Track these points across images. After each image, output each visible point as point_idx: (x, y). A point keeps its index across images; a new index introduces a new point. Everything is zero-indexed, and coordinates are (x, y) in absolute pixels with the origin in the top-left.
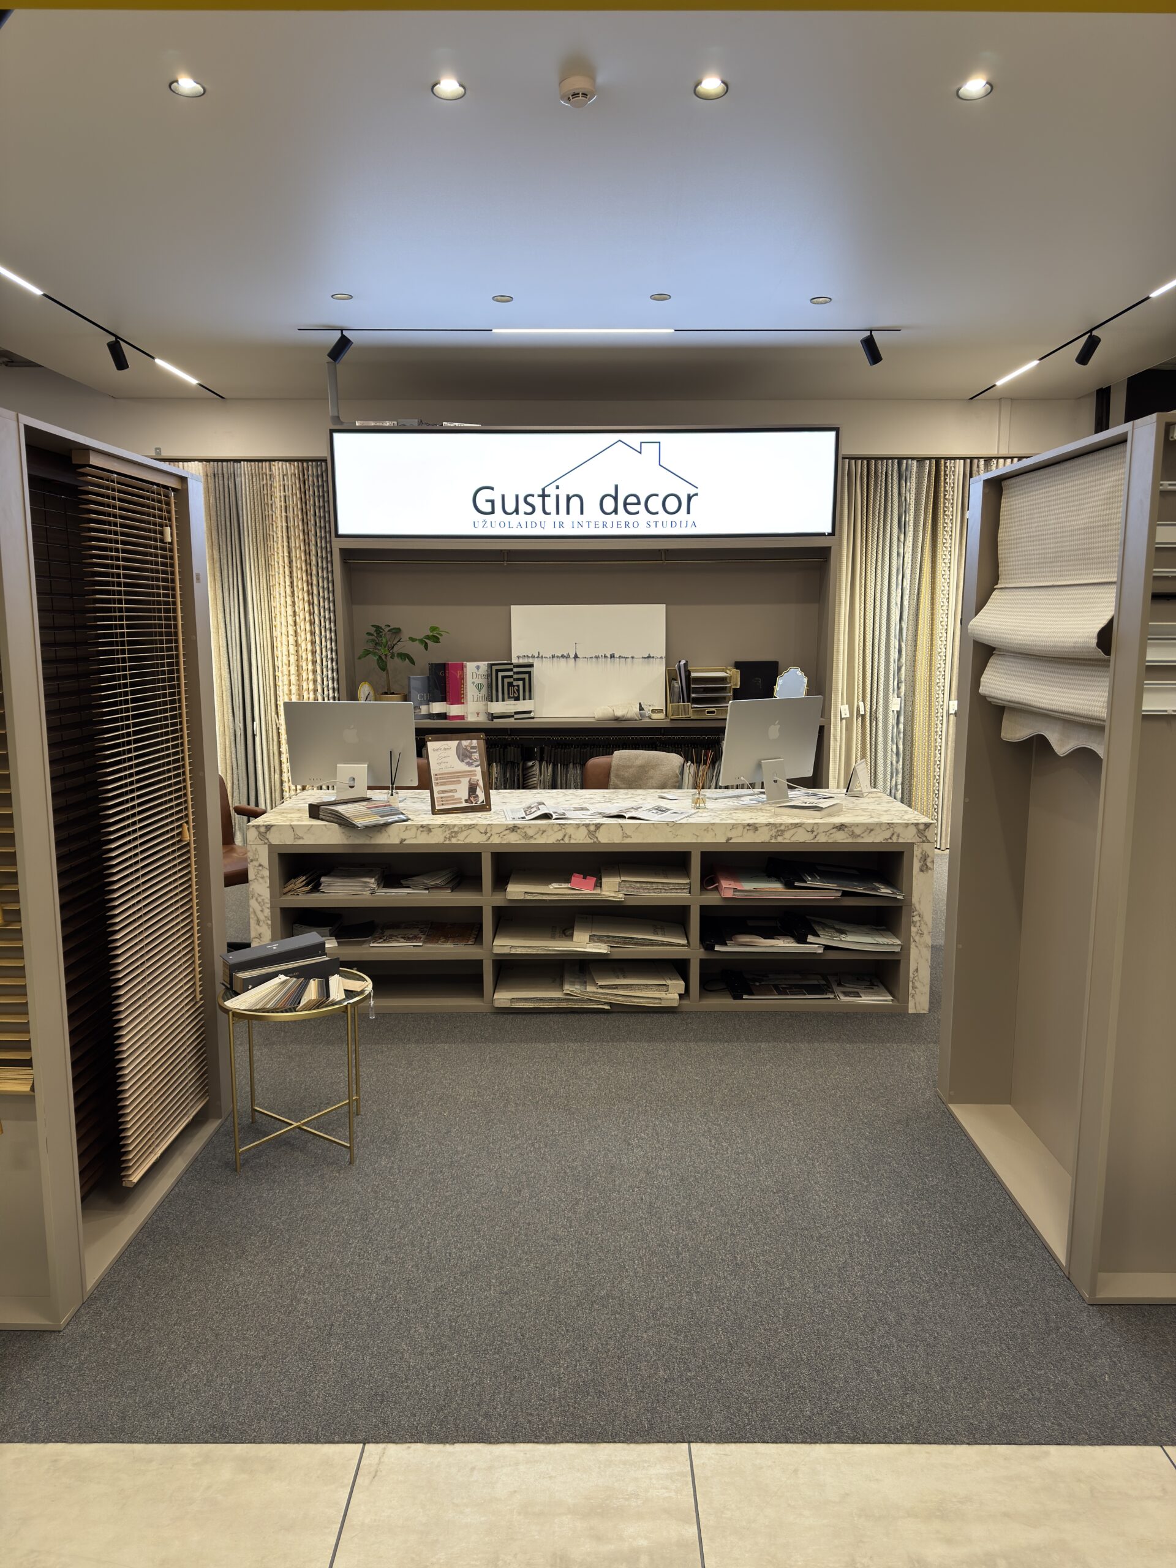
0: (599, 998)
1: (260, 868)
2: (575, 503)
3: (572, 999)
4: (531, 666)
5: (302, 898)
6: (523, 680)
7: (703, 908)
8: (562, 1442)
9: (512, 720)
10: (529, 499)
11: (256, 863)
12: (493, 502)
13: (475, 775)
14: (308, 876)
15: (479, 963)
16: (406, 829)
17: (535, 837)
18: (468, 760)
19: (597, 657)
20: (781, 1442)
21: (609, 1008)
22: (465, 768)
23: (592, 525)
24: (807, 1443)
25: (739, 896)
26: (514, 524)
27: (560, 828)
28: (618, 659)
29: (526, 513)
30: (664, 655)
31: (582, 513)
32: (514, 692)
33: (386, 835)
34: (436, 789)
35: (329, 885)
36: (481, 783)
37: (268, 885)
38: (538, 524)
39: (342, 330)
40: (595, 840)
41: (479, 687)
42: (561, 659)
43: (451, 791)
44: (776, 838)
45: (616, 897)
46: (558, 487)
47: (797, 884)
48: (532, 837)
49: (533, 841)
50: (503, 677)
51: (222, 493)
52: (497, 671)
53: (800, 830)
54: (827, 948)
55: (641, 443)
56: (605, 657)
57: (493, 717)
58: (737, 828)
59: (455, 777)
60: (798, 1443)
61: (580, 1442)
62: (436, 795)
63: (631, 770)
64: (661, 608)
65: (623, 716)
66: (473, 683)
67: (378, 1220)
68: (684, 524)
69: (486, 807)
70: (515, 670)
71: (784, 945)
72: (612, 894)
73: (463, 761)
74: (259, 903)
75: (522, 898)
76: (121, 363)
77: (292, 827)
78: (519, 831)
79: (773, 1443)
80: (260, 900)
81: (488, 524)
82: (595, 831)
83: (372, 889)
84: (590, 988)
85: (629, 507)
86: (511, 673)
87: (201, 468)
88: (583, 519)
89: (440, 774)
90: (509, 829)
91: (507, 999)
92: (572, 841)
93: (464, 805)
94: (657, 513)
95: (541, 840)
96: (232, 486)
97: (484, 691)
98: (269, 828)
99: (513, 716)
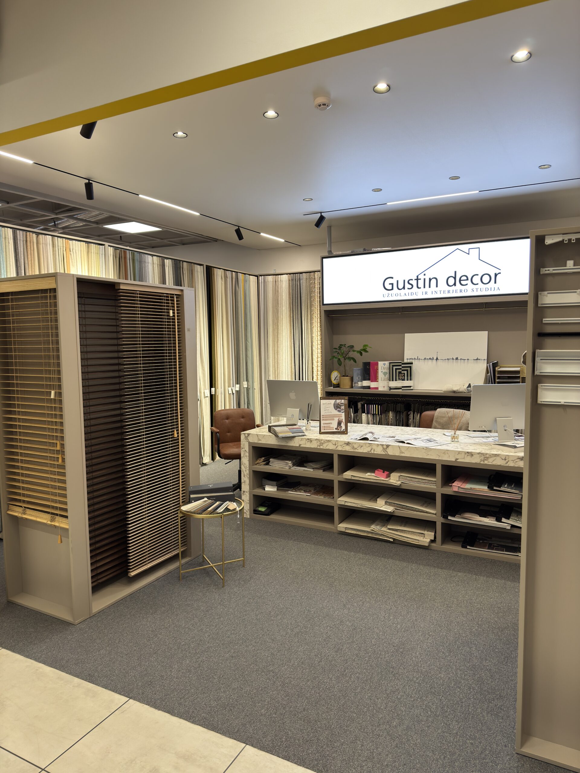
0: (387, 534)
1: (245, 452)
2: (433, 282)
3: (374, 533)
4: (412, 363)
5: (262, 467)
6: (407, 370)
7: (443, 495)
8: (197, 725)
9: (400, 390)
10: (410, 282)
11: (244, 450)
12: (392, 284)
13: (341, 417)
14: (266, 457)
15: (332, 507)
16: (302, 440)
17: (358, 448)
18: (339, 409)
19: (448, 359)
20: (285, 759)
21: (392, 540)
22: (337, 413)
23: (442, 292)
24: (297, 764)
25: (461, 491)
26: (403, 294)
27: (369, 445)
28: (460, 361)
29: (408, 289)
30: (486, 358)
31: (437, 286)
32: (402, 376)
33: (293, 442)
34: (322, 422)
35: (273, 462)
36: (344, 421)
37: (248, 459)
38: (415, 294)
39: (321, 213)
40: (386, 453)
41: (385, 374)
42: (429, 360)
43: (329, 423)
44: (484, 461)
45: (396, 483)
46: (425, 275)
47: (495, 488)
48: (356, 448)
49: (356, 451)
50: (396, 369)
51: (295, 288)
52: (393, 366)
53: (498, 458)
54: (513, 526)
55: (469, 249)
56: (453, 359)
57: (390, 389)
58: (461, 454)
59: (332, 417)
60: (293, 762)
61: (204, 727)
62: (322, 425)
63: (444, 419)
64: (486, 333)
65: (457, 390)
66: (382, 372)
67: (212, 613)
68: (493, 289)
69: (345, 432)
70: (403, 365)
71: (489, 521)
72: (394, 482)
73: (336, 410)
74: (245, 467)
75: (350, 478)
76: (240, 237)
77: (257, 435)
78: (350, 445)
79: (282, 758)
80: (245, 466)
81: (390, 295)
82: (386, 449)
83: (290, 466)
84: (384, 529)
85: (462, 282)
86: (401, 367)
87: (287, 277)
88: (437, 289)
89: (325, 415)
90: (346, 444)
91: (344, 527)
92: (375, 452)
93: (335, 430)
94: (477, 284)
95: (361, 450)
96: (299, 284)
97: (387, 376)
98: (249, 434)
99: (401, 388)
